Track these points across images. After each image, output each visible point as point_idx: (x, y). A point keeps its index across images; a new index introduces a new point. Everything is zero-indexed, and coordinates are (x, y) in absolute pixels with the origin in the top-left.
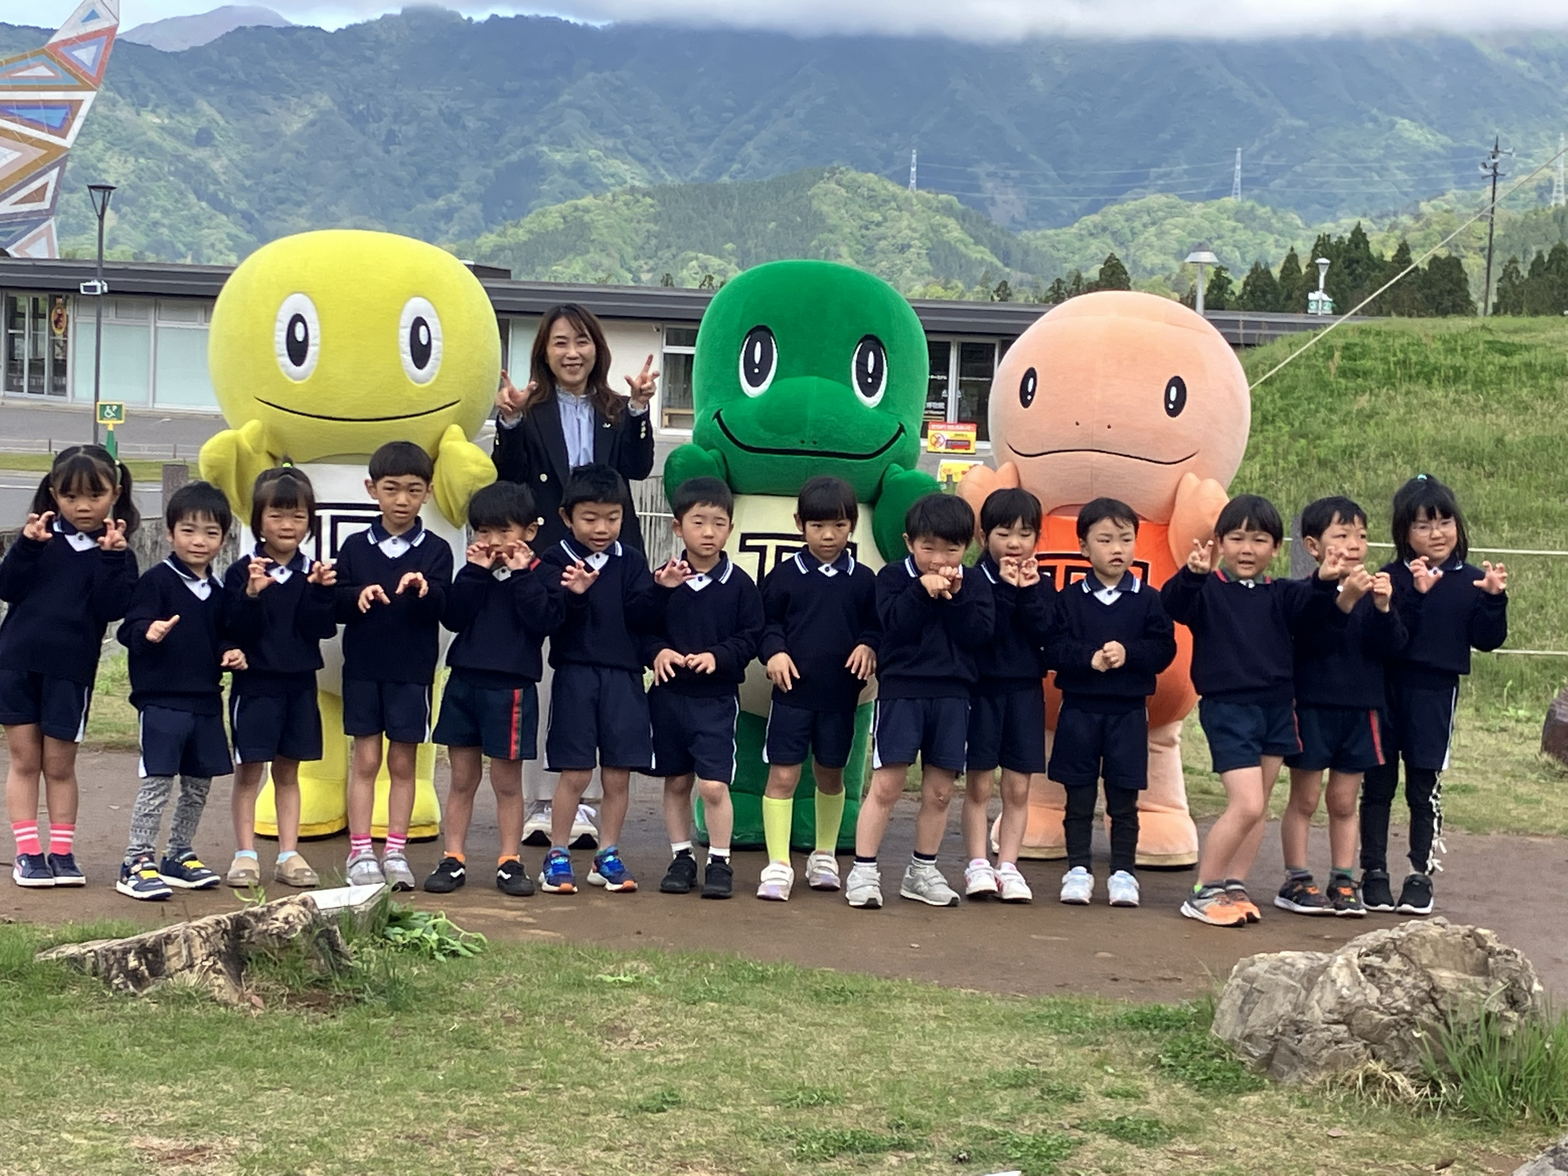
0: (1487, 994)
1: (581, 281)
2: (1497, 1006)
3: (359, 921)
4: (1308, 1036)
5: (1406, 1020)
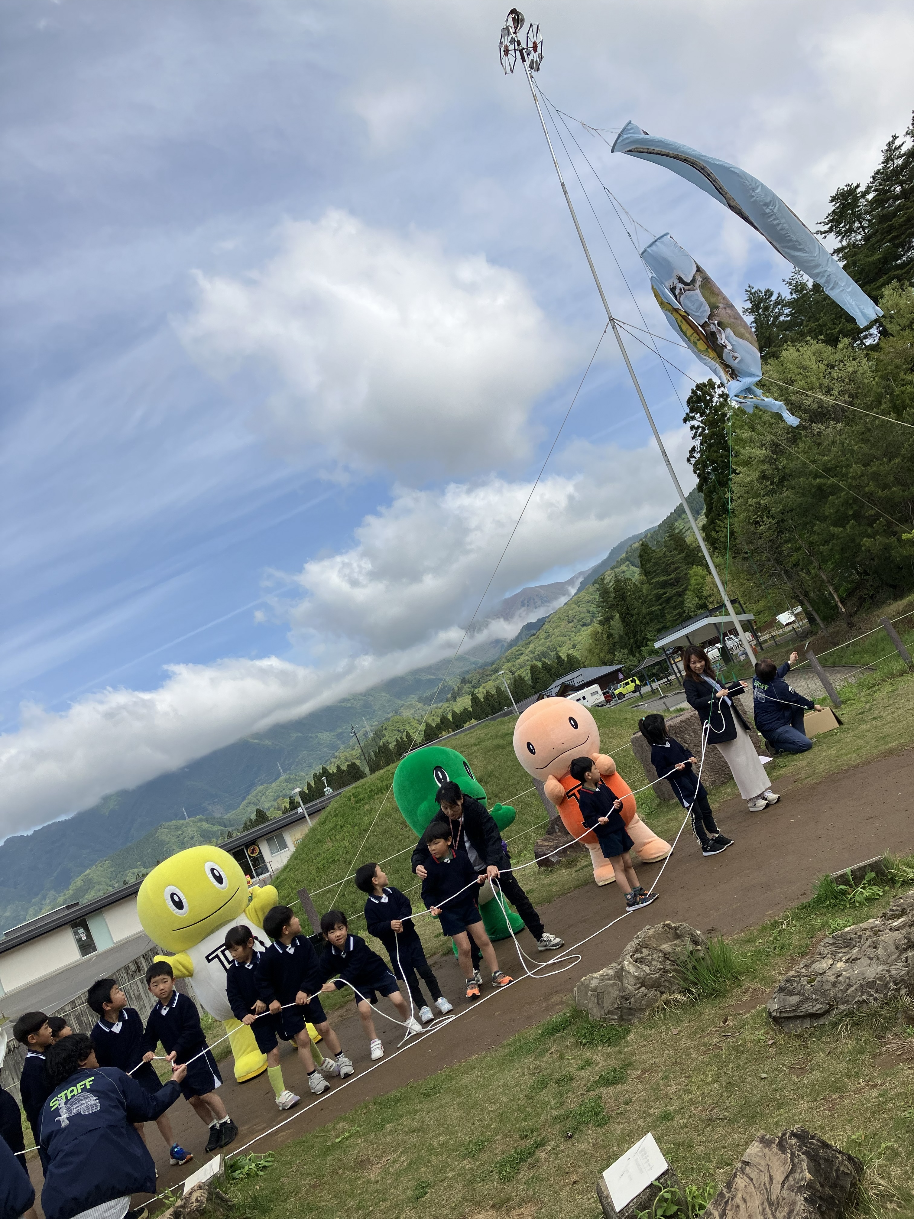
0: (685, 945)
1: (96, 897)
2: (691, 948)
3: (222, 1179)
4: (633, 1000)
5: (664, 972)
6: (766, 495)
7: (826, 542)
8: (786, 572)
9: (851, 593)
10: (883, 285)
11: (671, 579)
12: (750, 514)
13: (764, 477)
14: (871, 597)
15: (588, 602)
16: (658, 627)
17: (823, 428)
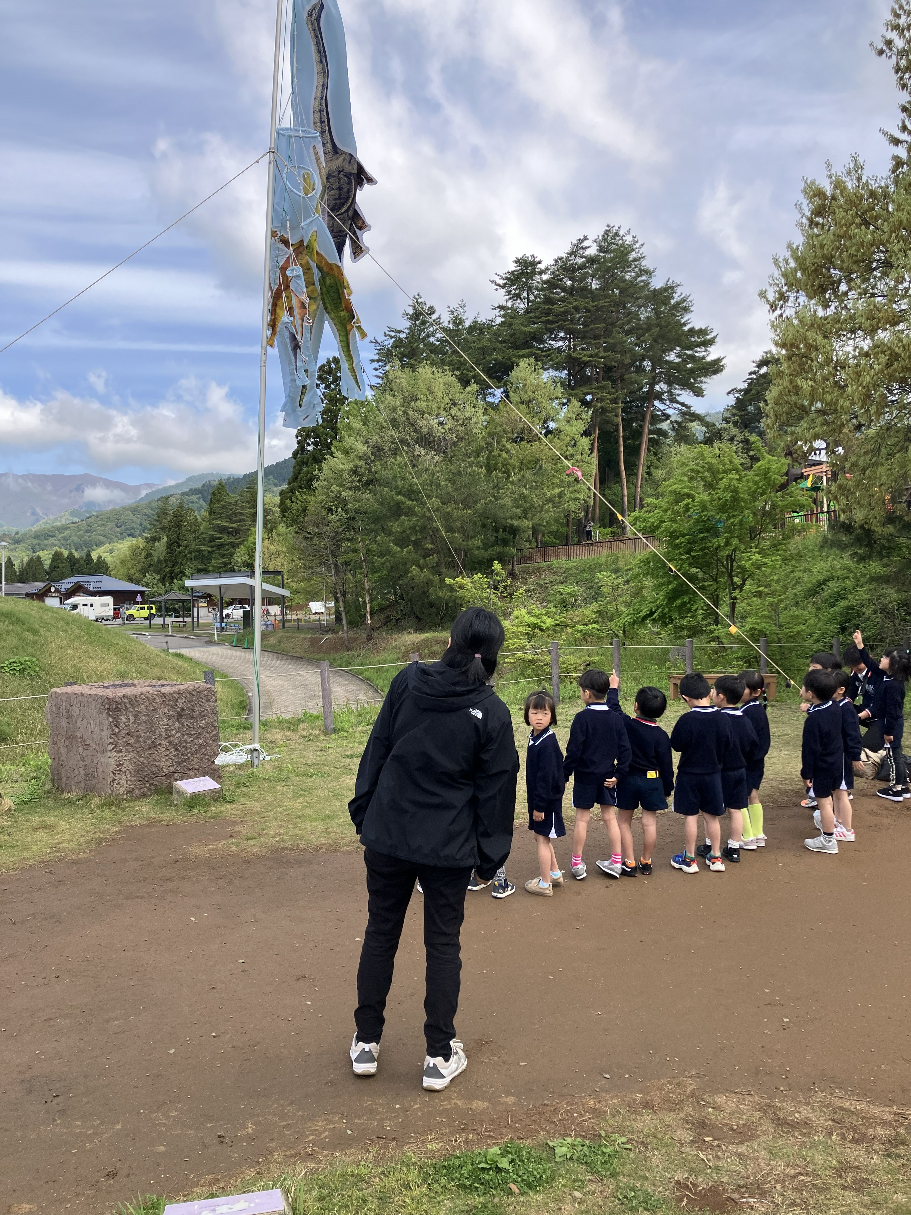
6: (350, 489)
7: (381, 555)
8: (336, 566)
9: (382, 610)
10: (523, 356)
11: (232, 528)
12: (328, 499)
13: (355, 472)
14: (397, 620)
15: (145, 515)
16: (200, 567)
17: (423, 453)
